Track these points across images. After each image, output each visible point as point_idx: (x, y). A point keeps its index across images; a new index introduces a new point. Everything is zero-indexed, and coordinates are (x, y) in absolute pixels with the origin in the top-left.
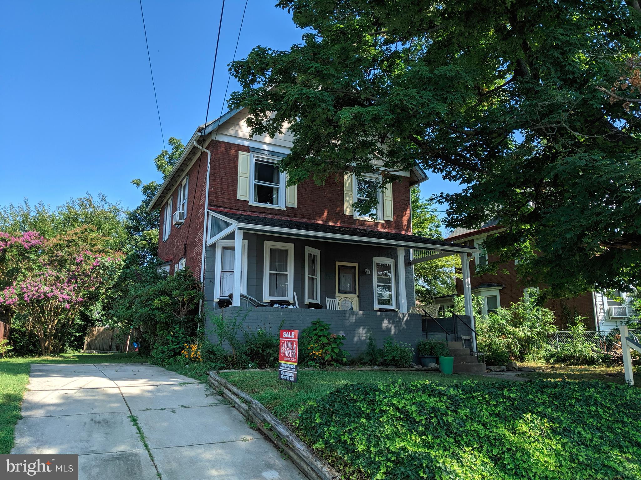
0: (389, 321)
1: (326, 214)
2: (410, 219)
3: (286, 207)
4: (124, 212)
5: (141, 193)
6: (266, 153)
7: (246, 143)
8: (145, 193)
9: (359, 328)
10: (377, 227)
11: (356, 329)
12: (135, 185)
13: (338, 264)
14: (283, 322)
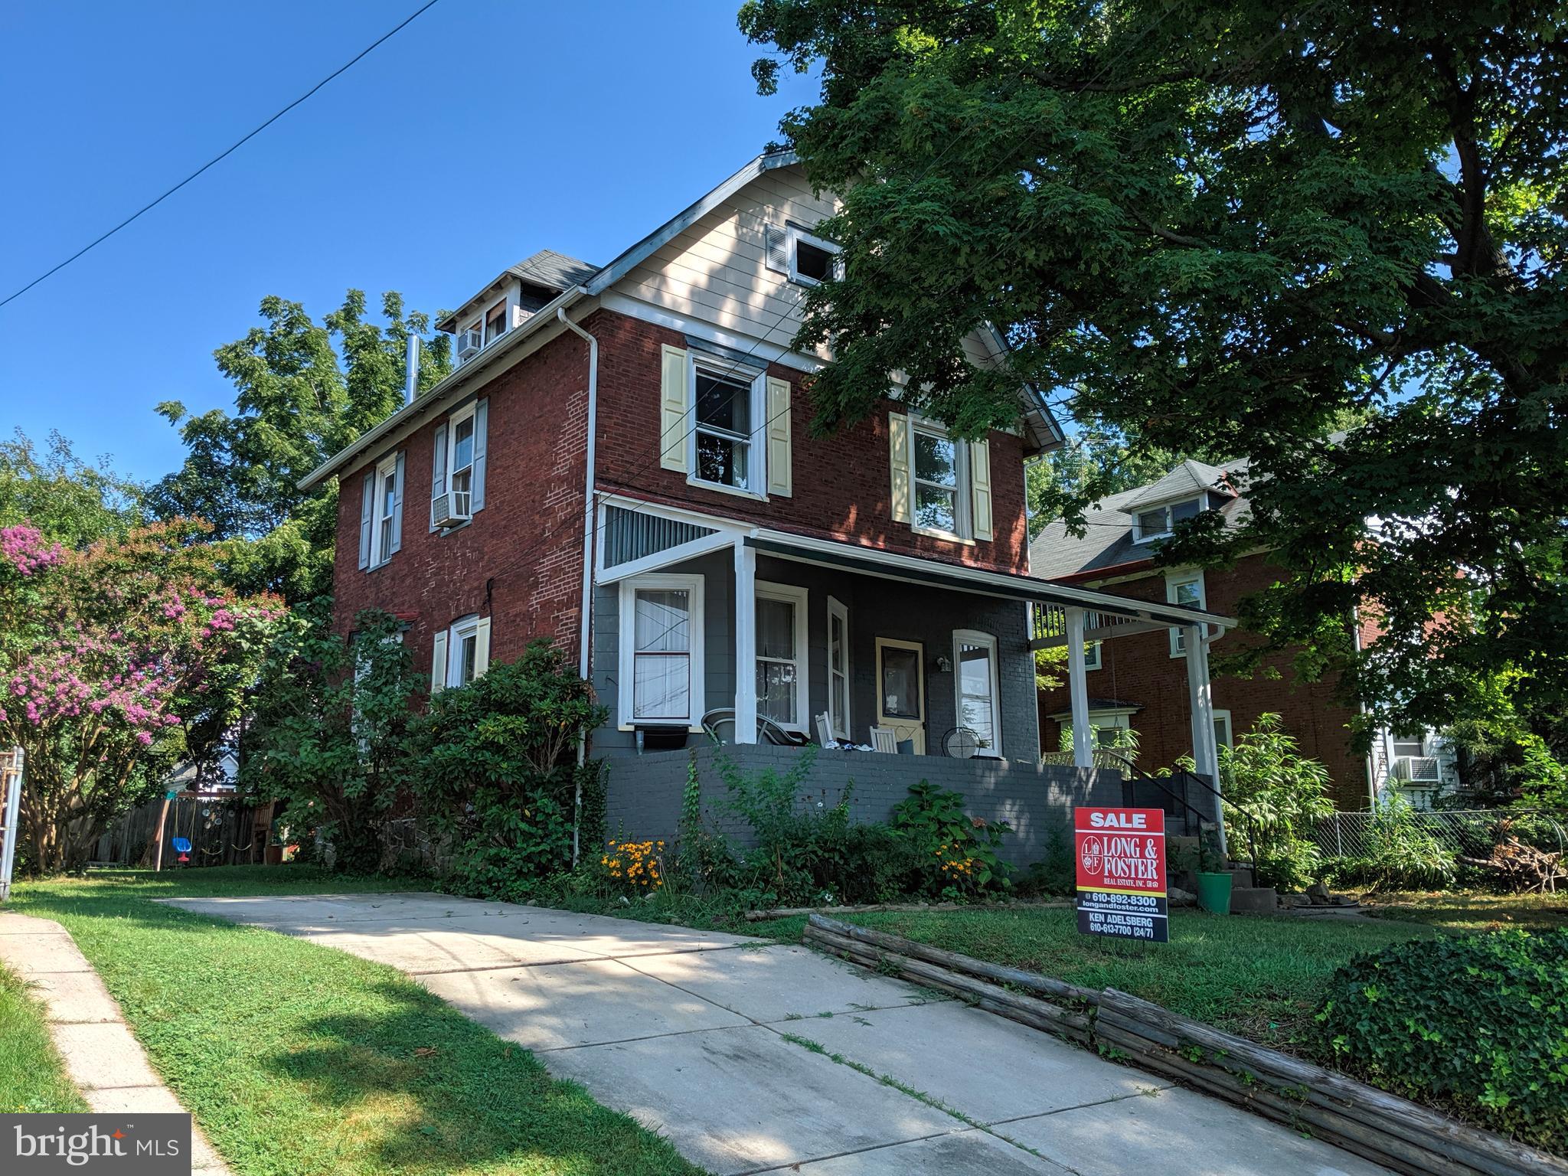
0: (1060, 788)
1: (853, 516)
2: (1025, 538)
3: (769, 495)
4: (117, 488)
5: (180, 439)
6: (722, 352)
7: (678, 325)
8: (188, 438)
9: (1003, 804)
10: (960, 556)
11: (998, 807)
12: (166, 418)
13: (881, 642)
14: (850, 787)
